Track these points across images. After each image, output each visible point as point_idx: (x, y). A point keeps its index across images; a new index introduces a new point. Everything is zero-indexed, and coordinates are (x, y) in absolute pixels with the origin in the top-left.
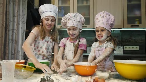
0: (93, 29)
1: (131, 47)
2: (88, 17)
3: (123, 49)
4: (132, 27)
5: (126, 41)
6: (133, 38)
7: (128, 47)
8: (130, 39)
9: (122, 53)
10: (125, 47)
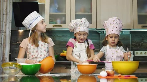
0: (97, 29)
1: (143, 52)
2: (90, 13)
3: (134, 54)
4: (143, 27)
5: (138, 45)
6: (145, 41)
7: (139, 52)
8: (142, 43)
9: (133, 60)
10: (135, 52)
